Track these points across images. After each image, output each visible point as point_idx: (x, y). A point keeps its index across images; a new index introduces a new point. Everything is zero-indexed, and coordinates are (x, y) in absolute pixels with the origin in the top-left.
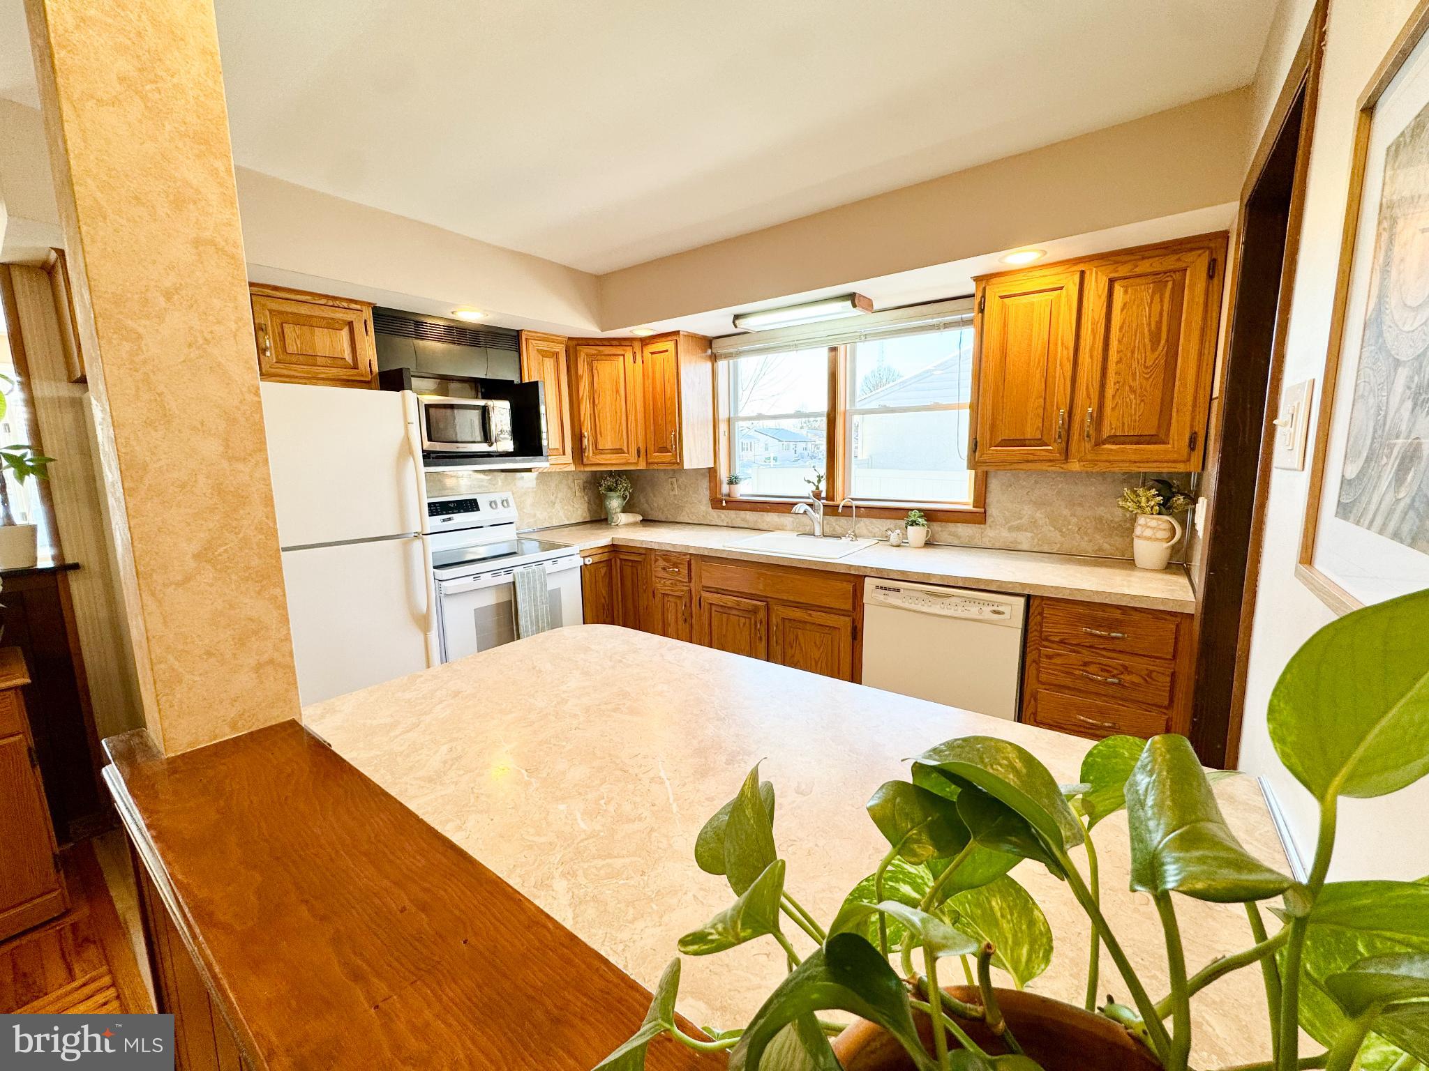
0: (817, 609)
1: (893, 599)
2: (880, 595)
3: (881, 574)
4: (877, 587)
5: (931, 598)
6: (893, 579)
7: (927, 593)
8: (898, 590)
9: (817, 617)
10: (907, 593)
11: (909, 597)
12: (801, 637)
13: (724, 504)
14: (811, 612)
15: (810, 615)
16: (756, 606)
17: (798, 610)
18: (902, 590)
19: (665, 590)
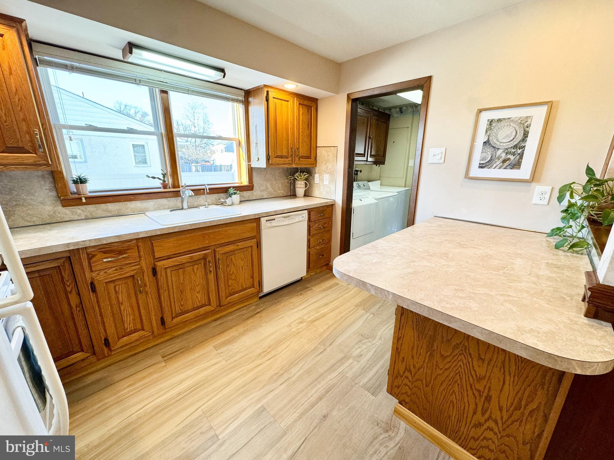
0: (239, 241)
1: (274, 223)
2: (269, 224)
3: (268, 215)
4: (267, 221)
5: (286, 219)
6: (271, 215)
7: (285, 217)
8: (274, 219)
9: (241, 245)
10: (278, 219)
11: (279, 220)
12: (234, 260)
13: (84, 200)
14: (237, 244)
15: (238, 245)
16: (205, 254)
17: (229, 246)
18: (276, 219)
19: (111, 278)
